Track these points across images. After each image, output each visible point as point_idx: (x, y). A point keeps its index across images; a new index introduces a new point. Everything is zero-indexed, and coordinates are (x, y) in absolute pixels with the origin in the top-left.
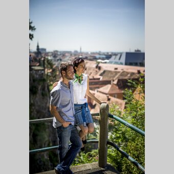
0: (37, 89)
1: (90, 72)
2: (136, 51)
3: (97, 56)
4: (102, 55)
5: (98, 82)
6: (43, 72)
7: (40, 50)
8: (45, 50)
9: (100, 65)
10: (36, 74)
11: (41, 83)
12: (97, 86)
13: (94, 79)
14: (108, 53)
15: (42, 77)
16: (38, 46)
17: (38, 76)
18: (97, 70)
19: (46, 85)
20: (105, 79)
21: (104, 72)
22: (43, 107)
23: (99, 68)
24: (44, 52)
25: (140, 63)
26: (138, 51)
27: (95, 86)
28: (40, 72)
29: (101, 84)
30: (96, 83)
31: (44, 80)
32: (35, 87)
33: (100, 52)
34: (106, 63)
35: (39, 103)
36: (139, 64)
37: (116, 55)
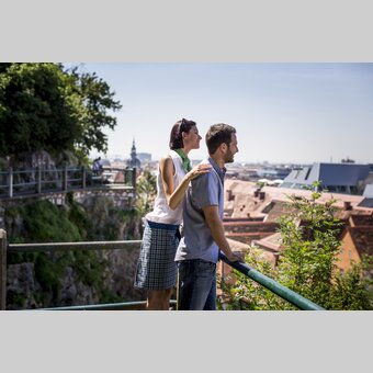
0: (118, 229)
1: (241, 204)
2: (343, 161)
3: (260, 172)
4: (271, 169)
5: (258, 226)
6: (131, 195)
7: (138, 157)
8: (149, 156)
9: (264, 189)
10: (117, 198)
11: (127, 218)
12: (257, 234)
13: (251, 219)
14: (283, 166)
15: (129, 205)
16: (134, 148)
17: (119, 204)
18: (258, 200)
19: (137, 224)
20: (272, 221)
21: (273, 204)
22: (128, 268)
23: (263, 196)
24: (147, 160)
25: (351, 188)
26: (348, 161)
27: (250, 234)
28: (124, 194)
29: (264, 231)
30: (254, 229)
31: (133, 212)
32: (113, 226)
33: (266, 162)
34: (276, 185)
35: (120, 261)
36: (349, 189)
37: (299, 169)
